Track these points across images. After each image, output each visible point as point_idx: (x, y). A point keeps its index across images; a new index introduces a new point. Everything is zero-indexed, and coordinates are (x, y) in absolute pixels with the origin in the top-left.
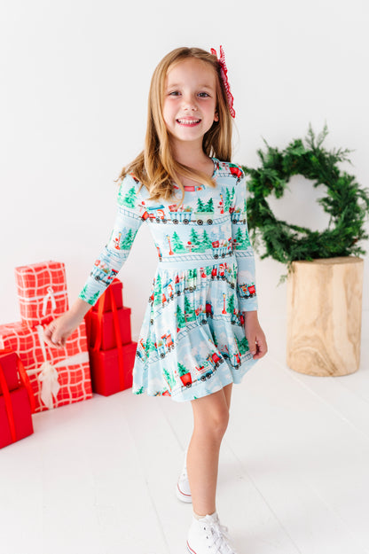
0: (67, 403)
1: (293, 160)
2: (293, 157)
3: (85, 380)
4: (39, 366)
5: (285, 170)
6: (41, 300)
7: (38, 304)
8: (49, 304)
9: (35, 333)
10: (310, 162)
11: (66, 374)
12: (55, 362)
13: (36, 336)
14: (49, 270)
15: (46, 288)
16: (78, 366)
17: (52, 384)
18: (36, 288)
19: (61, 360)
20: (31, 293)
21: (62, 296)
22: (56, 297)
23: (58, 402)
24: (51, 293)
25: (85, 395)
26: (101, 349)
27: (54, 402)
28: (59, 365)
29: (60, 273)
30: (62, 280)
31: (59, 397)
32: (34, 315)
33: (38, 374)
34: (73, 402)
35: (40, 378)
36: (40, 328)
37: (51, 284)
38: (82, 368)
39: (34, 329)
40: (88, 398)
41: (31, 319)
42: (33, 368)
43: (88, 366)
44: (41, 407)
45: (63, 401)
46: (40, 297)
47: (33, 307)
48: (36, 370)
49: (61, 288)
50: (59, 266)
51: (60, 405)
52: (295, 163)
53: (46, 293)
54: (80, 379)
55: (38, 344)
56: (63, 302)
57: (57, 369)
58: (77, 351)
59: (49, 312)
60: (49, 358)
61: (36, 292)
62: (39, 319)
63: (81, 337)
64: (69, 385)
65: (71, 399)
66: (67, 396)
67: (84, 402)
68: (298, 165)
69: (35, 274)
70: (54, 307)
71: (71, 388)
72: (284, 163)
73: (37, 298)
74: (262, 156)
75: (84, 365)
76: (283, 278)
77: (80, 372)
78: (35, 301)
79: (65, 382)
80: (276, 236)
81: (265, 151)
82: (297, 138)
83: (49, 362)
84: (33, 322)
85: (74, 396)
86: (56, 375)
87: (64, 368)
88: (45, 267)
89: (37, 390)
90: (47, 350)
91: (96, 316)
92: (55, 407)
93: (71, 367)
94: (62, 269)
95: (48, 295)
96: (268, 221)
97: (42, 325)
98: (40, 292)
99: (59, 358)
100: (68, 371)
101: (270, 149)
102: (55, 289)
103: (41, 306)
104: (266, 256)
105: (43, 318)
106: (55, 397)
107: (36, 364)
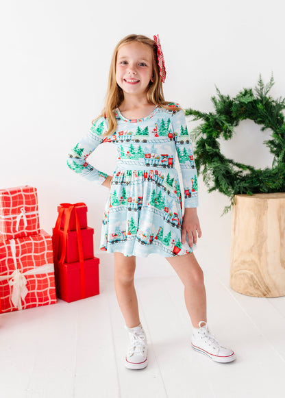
0: (34, 306)
1: (242, 107)
2: (241, 104)
3: (51, 287)
4: (11, 273)
5: (234, 115)
6: (14, 218)
7: (12, 221)
8: (22, 222)
9: (8, 245)
10: (257, 109)
11: (34, 281)
12: (25, 271)
13: (9, 248)
14: (22, 193)
15: (19, 208)
16: (44, 275)
17: (21, 289)
18: (11, 208)
19: (30, 269)
20: (6, 212)
21: (34, 215)
22: (27, 217)
23: (26, 305)
24: (23, 213)
25: (50, 301)
26: (65, 262)
27: (23, 304)
28: (28, 273)
29: (33, 196)
30: (34, 202)
31: (27, 301)
32: (8, 230)
33: (10, 279)
34: (40, 305)
35: (10, 283)
36: (13, 242)
37: (24, 205)
38: (48, 277)
39: (8, 242)
40: (53, 303)
41: (5, 234)
42: (6, 274)
43: (53, 276)
44: (12, 308)
45: (31, 303)
46: (14, 216)
47: (8, 224)
48: (8, 277)
49: (33, 209)
50: (32, 190)
51: (28, 307)
52: (243, 109)
53: (20, 212)
54: (47, 286)
55: (10, 254)
56: (34, 221)
57: (26, 277)
58: (44, 263)
59: (21, 228)
60: (19, 267)
61: (10, 211)
62: (13, 234)
63: (48, 251)
64: (36, 291)
65: (37, 303)
66: (35, 300)
67: (49, 306)
68: (246, 111)
69: (10, 196)
70: (26, 224)
71: (37, 293)
72: (233, 109)
73: (11, 216)
74: (215, 103)
75: (49, 274)
76: (227, 209)
77: (46, 281)
78: (10, 219)
79: (33, 288)
80: (221, 172)
81: (218, 99)
82: (248, 87)
83: (19, 270)
84: (7, 235)
85: (40, 300)
86: (25, 281)
87: (32, 276)
88: (19, 191)
89: (8, 293)
90: (17, 260)
91: (62, 234)
92: (23, 308)
93: (38, 276)
94: (34, 193)
95: (21, 215)
96: (215, 159)
97: (15, 239)
98: (14, 212)
99: (28, 267)
100: (36, 279)
101: (222, 97)
102: (27, 210)
103: (15, 223)
104: (214, 189)
105: (16, 233)
106: (23, 300)
107: (8, 271)
